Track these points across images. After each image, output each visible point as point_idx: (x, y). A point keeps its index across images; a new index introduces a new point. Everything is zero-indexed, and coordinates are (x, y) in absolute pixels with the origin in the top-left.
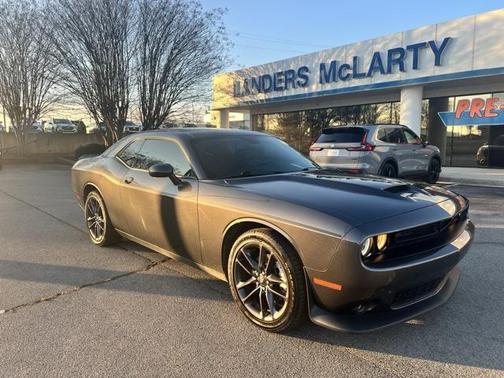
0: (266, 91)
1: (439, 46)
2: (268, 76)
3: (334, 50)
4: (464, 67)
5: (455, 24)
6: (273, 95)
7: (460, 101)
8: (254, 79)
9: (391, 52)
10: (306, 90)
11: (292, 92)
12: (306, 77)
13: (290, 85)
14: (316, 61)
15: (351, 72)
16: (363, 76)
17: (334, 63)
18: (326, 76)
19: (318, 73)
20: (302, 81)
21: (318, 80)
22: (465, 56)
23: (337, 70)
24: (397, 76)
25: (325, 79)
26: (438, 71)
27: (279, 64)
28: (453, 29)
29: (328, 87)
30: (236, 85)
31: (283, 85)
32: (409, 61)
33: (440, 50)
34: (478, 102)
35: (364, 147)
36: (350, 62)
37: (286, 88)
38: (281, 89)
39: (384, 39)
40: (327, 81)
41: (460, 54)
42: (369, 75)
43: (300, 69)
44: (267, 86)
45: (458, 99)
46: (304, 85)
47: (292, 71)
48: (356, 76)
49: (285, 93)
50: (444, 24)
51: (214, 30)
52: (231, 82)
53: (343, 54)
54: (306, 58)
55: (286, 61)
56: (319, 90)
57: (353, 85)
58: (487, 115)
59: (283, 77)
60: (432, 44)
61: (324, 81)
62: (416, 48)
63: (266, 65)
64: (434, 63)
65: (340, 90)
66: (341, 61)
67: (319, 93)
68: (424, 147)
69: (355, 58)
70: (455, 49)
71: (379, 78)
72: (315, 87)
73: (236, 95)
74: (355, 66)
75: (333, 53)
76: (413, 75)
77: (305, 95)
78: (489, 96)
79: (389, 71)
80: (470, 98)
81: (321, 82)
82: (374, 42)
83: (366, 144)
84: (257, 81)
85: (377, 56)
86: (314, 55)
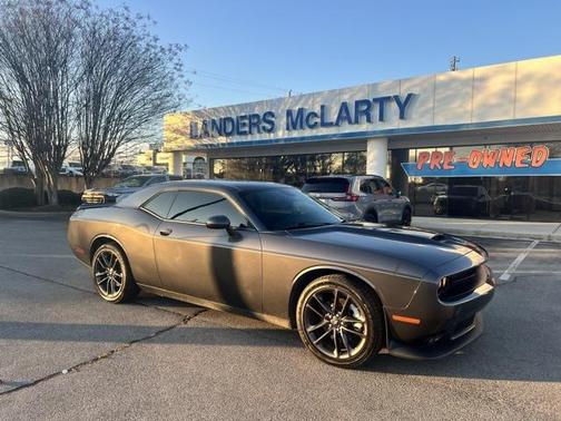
0: (228, 135)
1: (403, 100)
2: (231, 119)
3: (301, 96)
4: (426, 122)
5: (417, 81)
6: (236, 139)
7: (421, 154)
8: (214, 122)
9: (358, 103)
10: (272, 136)
11: (257, 137)
12: (272, 123)
13: (255, 130)
14: (282, 107)
15: (318, 120)
16: (331, 124)
17: (301, 111)
18: (293, 123)
19: (285, 119)
20: (268, 126)
21: (285, 126)
22: (427, 112)
23: (305, 117)
24: (364, 127)
25: (292, 125)
26: (403, 125)
27: (242, 106)
28: (415, 86)
29: (295, 134)
30: (193, 126)
31: (247, 129)
32: (375, 113)
33: (404, 105)
34: (437, 155)
35: (349, 197)
36: (317, 110)
37: (250, 132)
38: (245, 133)
39: (351, 89)
40: (295, 128)
41: (423, 109)
42: (337, 124)
43: (265, 114)
44: (229, 129)
45: (419, 151)
46: (270, 131)
47: (257, 116)
48: (324, 124)
49: (249, 138)
50: (407, 80)
51: (170, 66)
52: (188, 123)
53: (310, 102)
54: (271, 103)
55: (250, 104)
56: (286, 137)
57: (320, 134)
58: (446, 167)
59: (247, 121)
60: (396, 98)
61: (291, 127)
62: (382, 101)
63: (228, 107)
64: (398, 116)
65: (308, 138)
66: (308, 108)
67: (286, 140)
68: (398, 197)
69: (322, 107)
70: (417, 104)
71: (347, 129)
72: (281, 134)
73: (193, 137)
74: (322, 114)
75: (300, 99)
76: (379, 127)
77: (271, 141)
78: (447, 149)
79: (357, 122)
80: (430, 151)
81: (288, 129)
82: (341, 92)
83: (350, 194)
84: (218, 123)
85: (344, 106)
86: (280, 100)
